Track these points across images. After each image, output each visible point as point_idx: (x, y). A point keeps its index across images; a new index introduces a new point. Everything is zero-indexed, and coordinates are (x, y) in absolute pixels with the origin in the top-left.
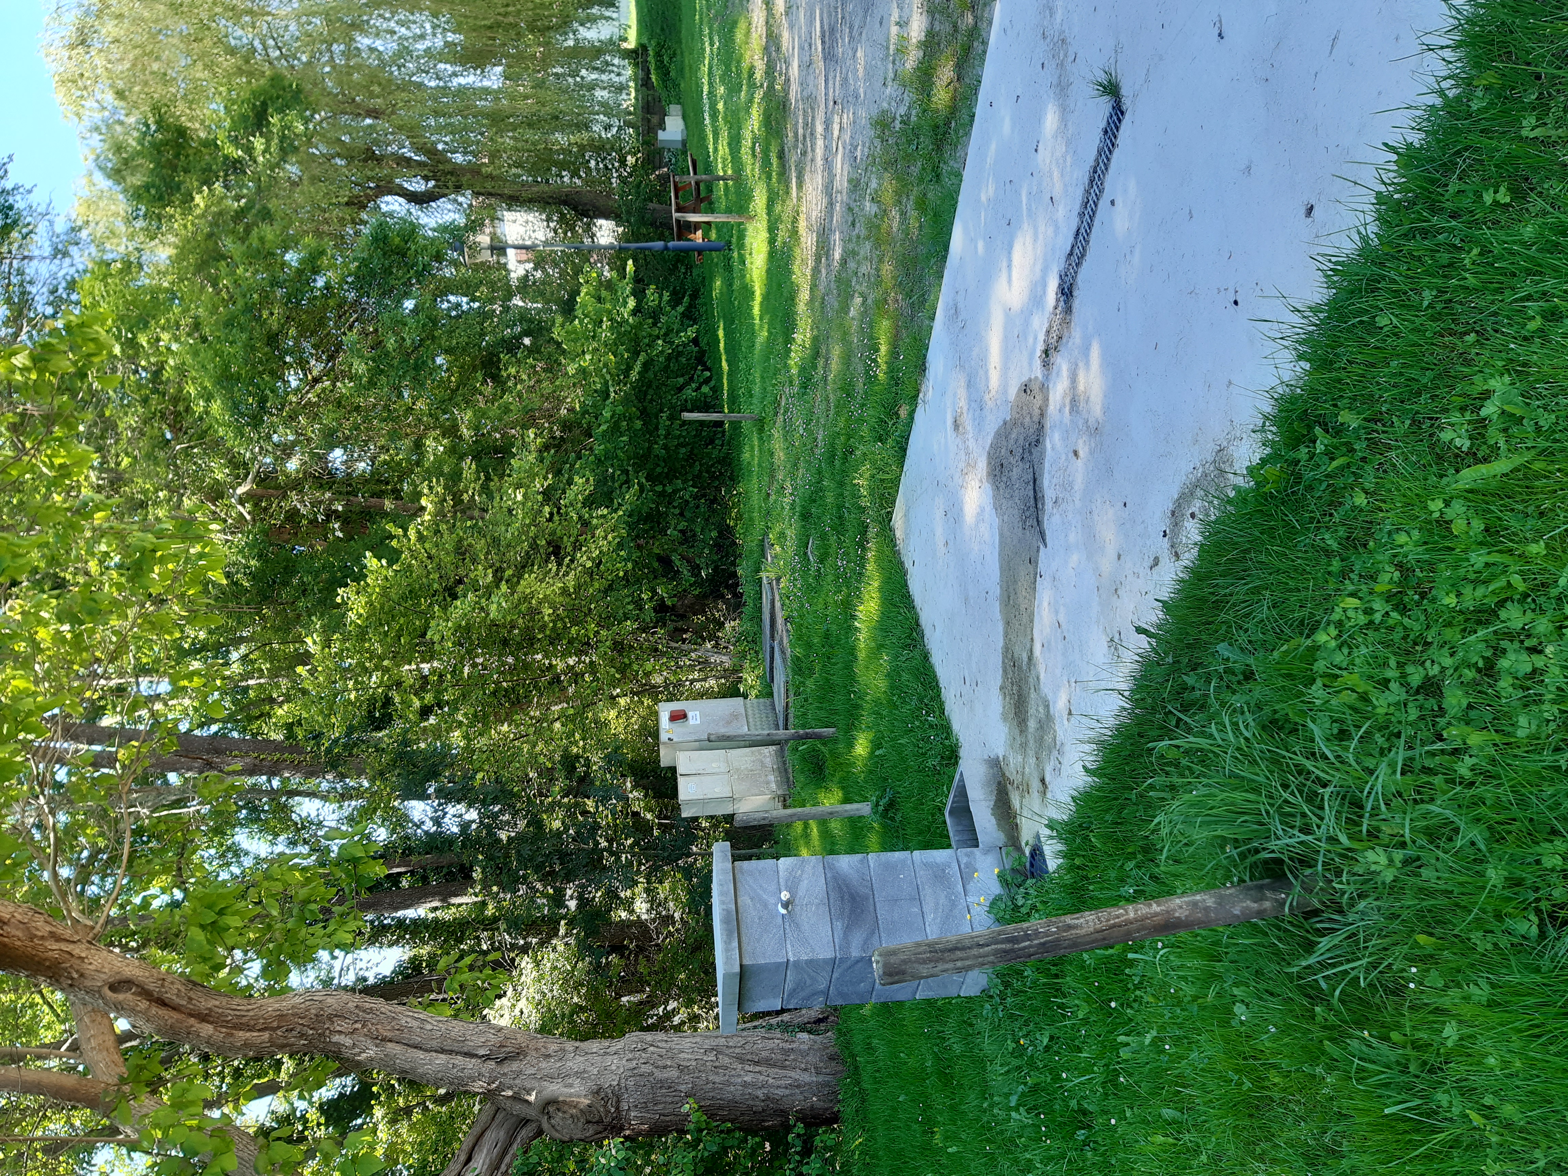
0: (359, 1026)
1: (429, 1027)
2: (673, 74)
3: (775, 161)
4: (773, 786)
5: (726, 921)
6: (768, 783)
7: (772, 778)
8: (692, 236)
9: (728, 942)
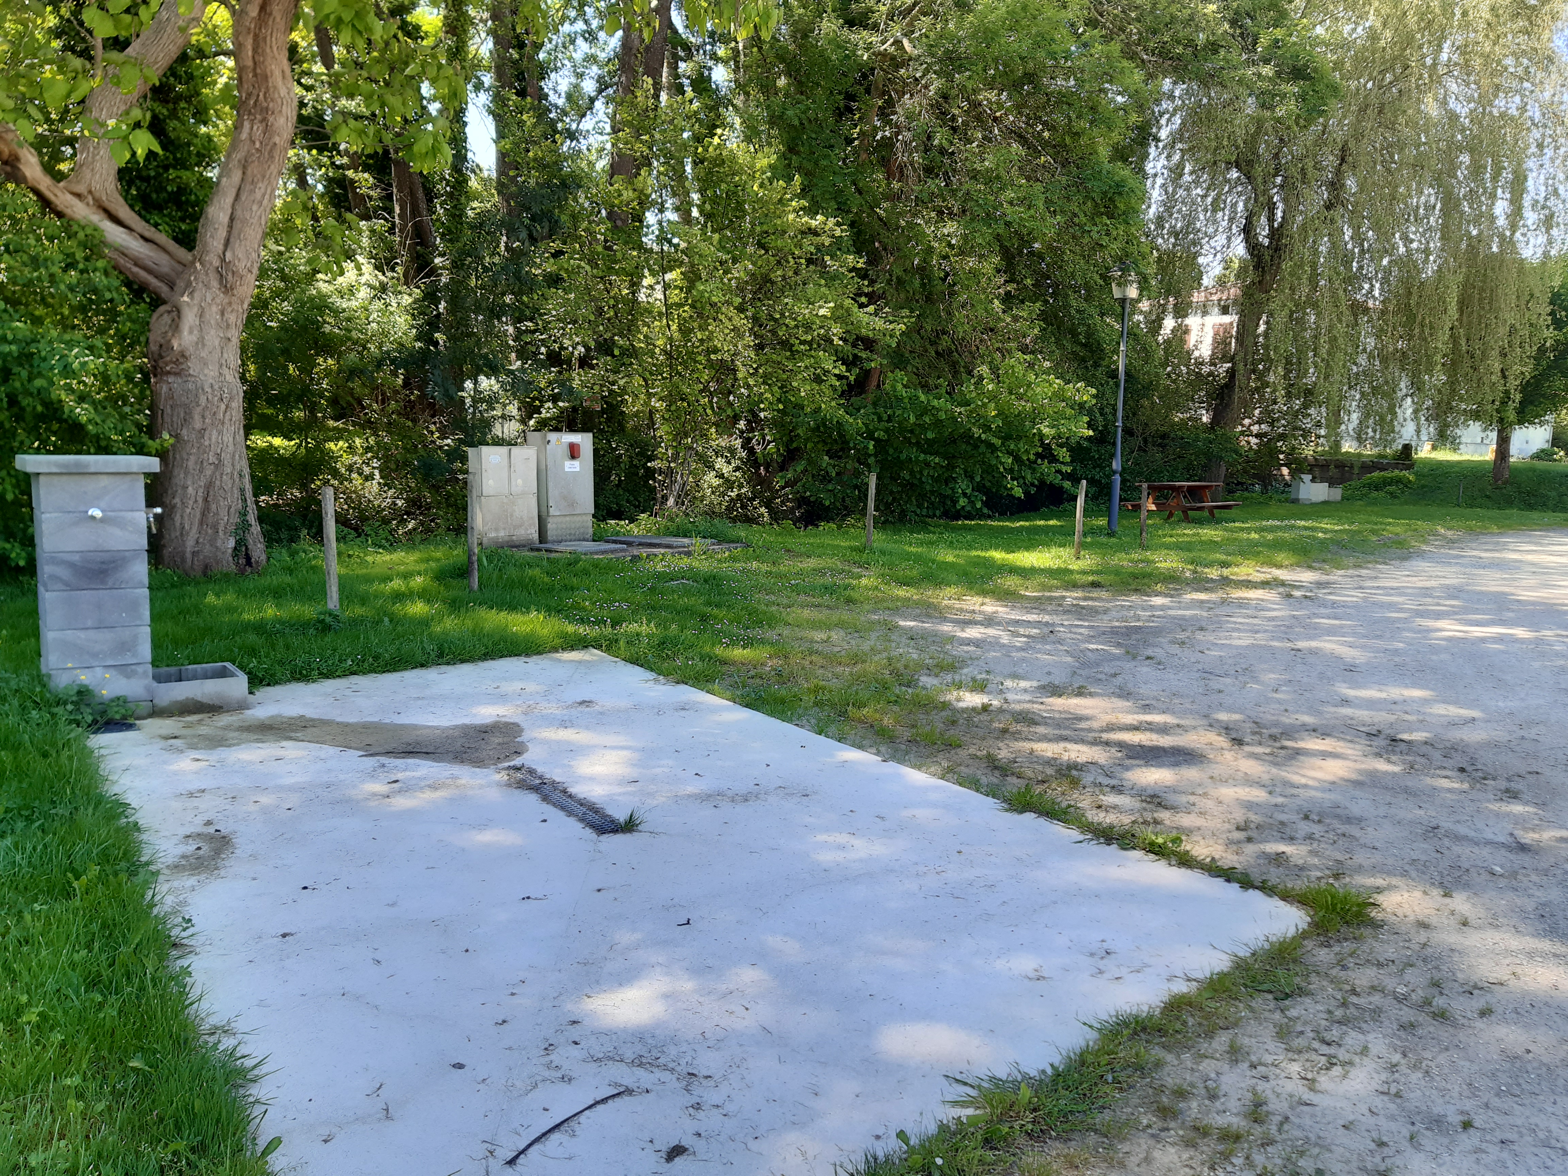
4: (493, 535)
6: (497, 530)
8: (1150, 500)
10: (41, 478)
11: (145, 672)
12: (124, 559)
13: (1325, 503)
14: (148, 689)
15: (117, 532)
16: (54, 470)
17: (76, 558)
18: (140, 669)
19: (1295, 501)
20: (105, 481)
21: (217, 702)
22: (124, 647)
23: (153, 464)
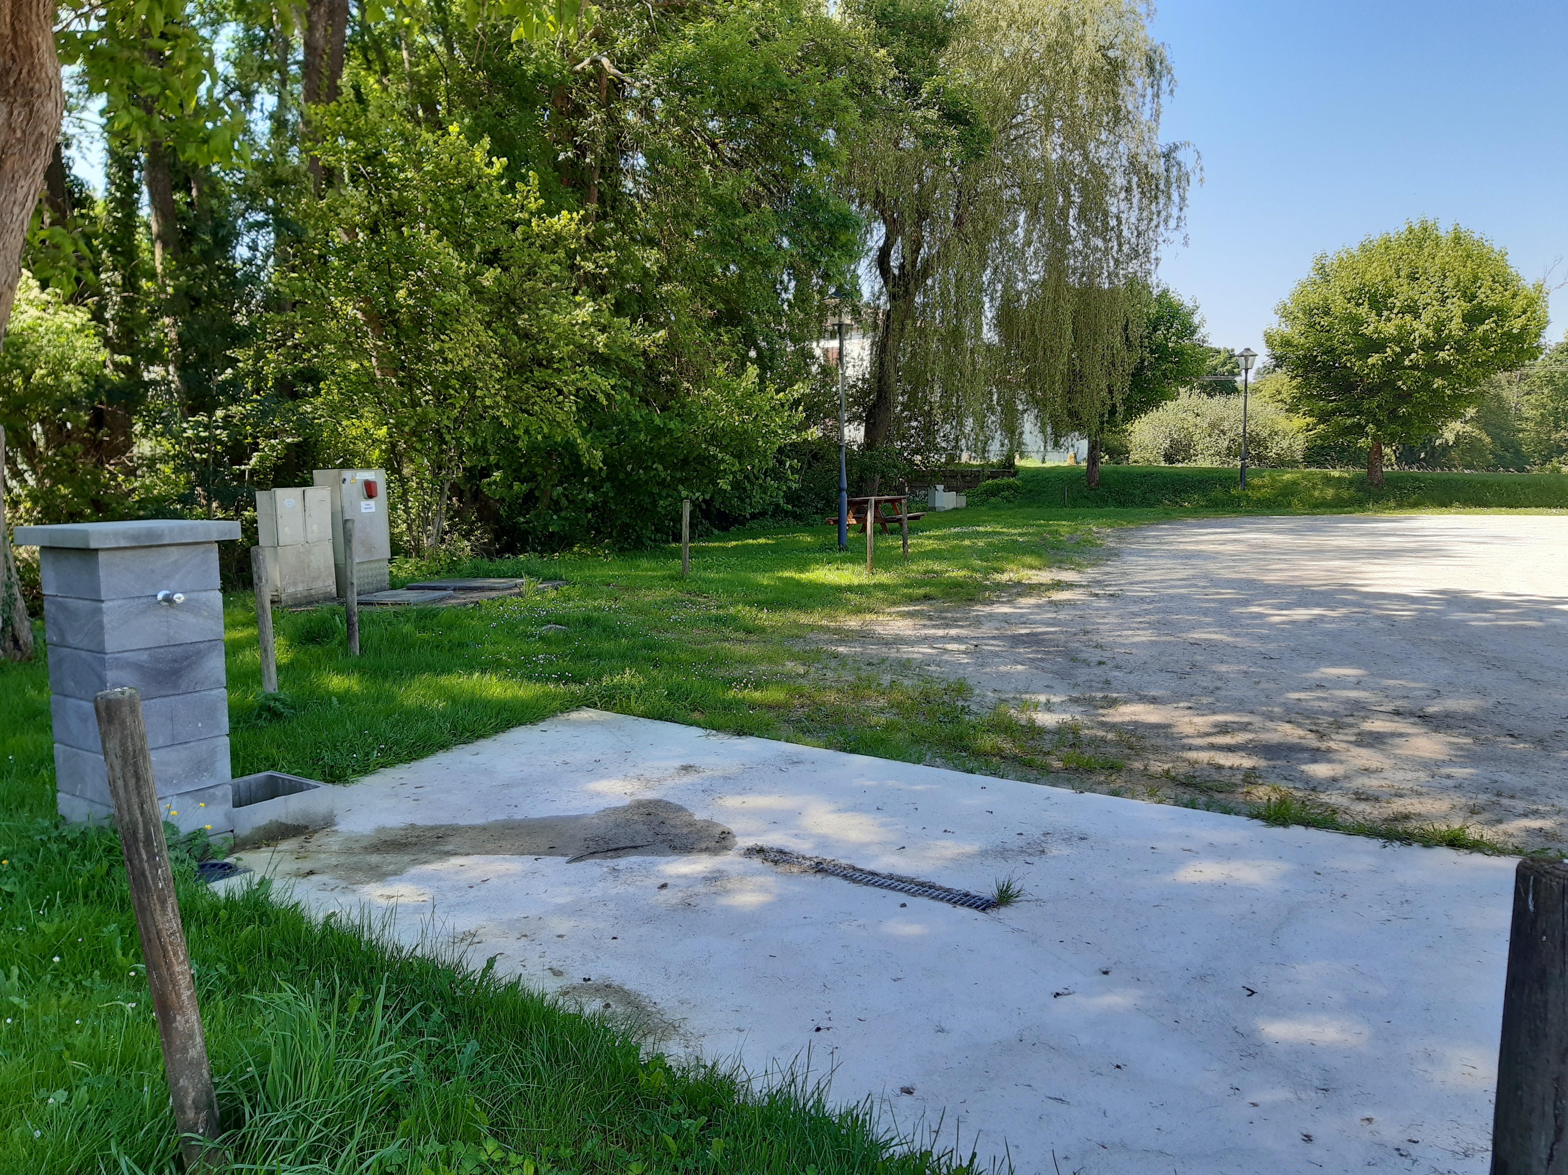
0: (19, 134)
1: (16, 210)
2: (992, 500)
3: (922, 591)
4: (291, 590)
5: (150, 533)
6: (295, 584)
7: (300, 588)
8: (851, 515)
9: (125, 535)
10: (102, 556)
11: (224, 796)
12: (198, 653)
13: (955, 509)
14: (228, 817)
15: (191, 619)
16: (123, 544)
17: (144, 657)
18: (219, 792)
19: (933, 509)
20: (174, 554)
21: (302, 822)
22: (201, 766)
23: (233, 530)
